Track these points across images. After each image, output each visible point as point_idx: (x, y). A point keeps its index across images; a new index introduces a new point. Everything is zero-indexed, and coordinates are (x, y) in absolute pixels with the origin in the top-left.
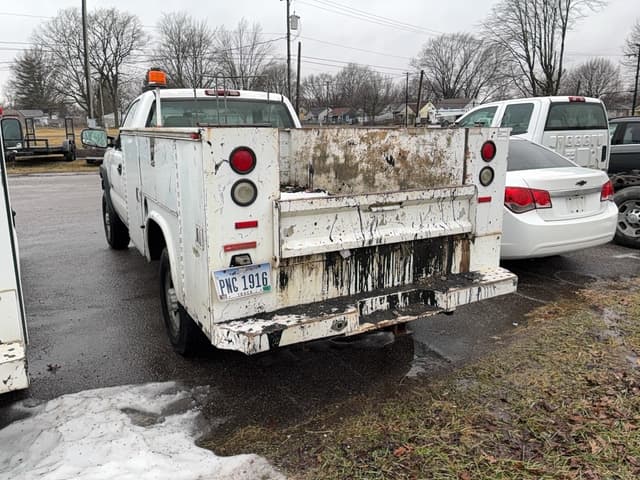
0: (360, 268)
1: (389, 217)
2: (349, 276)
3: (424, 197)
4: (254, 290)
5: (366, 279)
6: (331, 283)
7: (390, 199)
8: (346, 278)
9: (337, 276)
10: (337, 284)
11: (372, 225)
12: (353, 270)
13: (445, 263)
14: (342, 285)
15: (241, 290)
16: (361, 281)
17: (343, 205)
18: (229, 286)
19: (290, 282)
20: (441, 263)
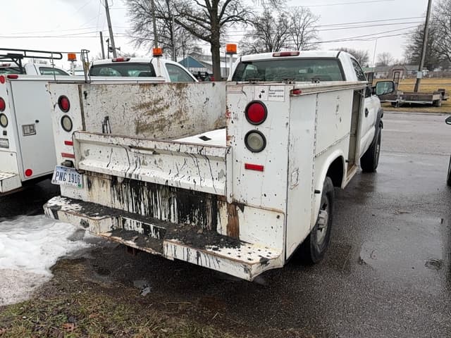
0: (134, 195)
1: (148, 160)
2: (128, 198)
3: (170, 149)
4: (74, 184)
5: (140, 204)
6: (116, 198)
7: (141, 145)
8: (125, 198)
9: (119, 194)
10: (120, 201)
11: (136, 163)
12: (130, 195)
13: (210, 219)
14: (123, 202)
15: (67, 181)
16: (136, 205)
17: (109, 142)
18: (61, 177)
19: (93, 187)
20: (205, 217)
